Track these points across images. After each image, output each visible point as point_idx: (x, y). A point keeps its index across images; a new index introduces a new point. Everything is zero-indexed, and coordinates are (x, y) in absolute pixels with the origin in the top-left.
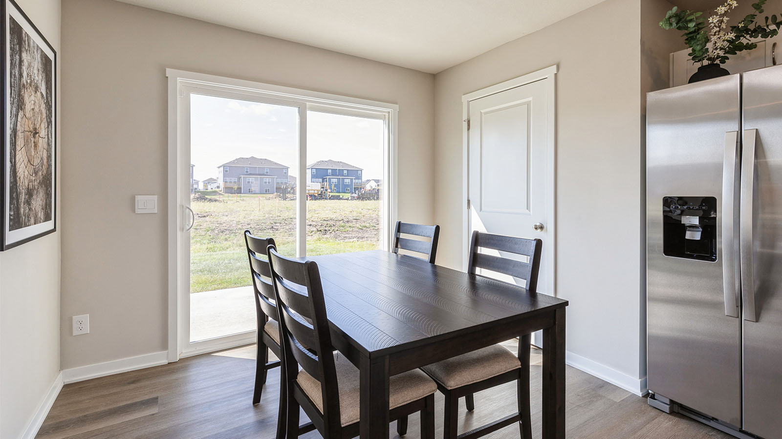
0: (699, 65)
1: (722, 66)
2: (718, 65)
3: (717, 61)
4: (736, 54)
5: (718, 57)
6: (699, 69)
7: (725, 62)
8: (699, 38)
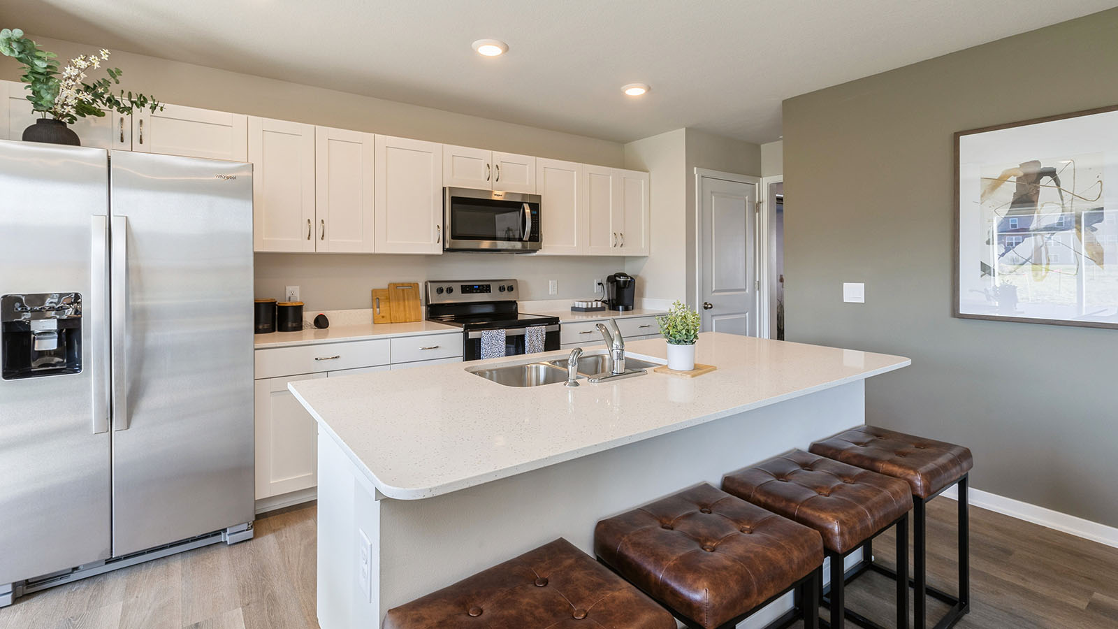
0: (39, 115)
1: (69, 126)
2: (64, 124)
3: (65, 120)
4: (85, 116)
5: (68, 115)
6: (39, 121)
7: (73, 123)
8: (52, 86)
